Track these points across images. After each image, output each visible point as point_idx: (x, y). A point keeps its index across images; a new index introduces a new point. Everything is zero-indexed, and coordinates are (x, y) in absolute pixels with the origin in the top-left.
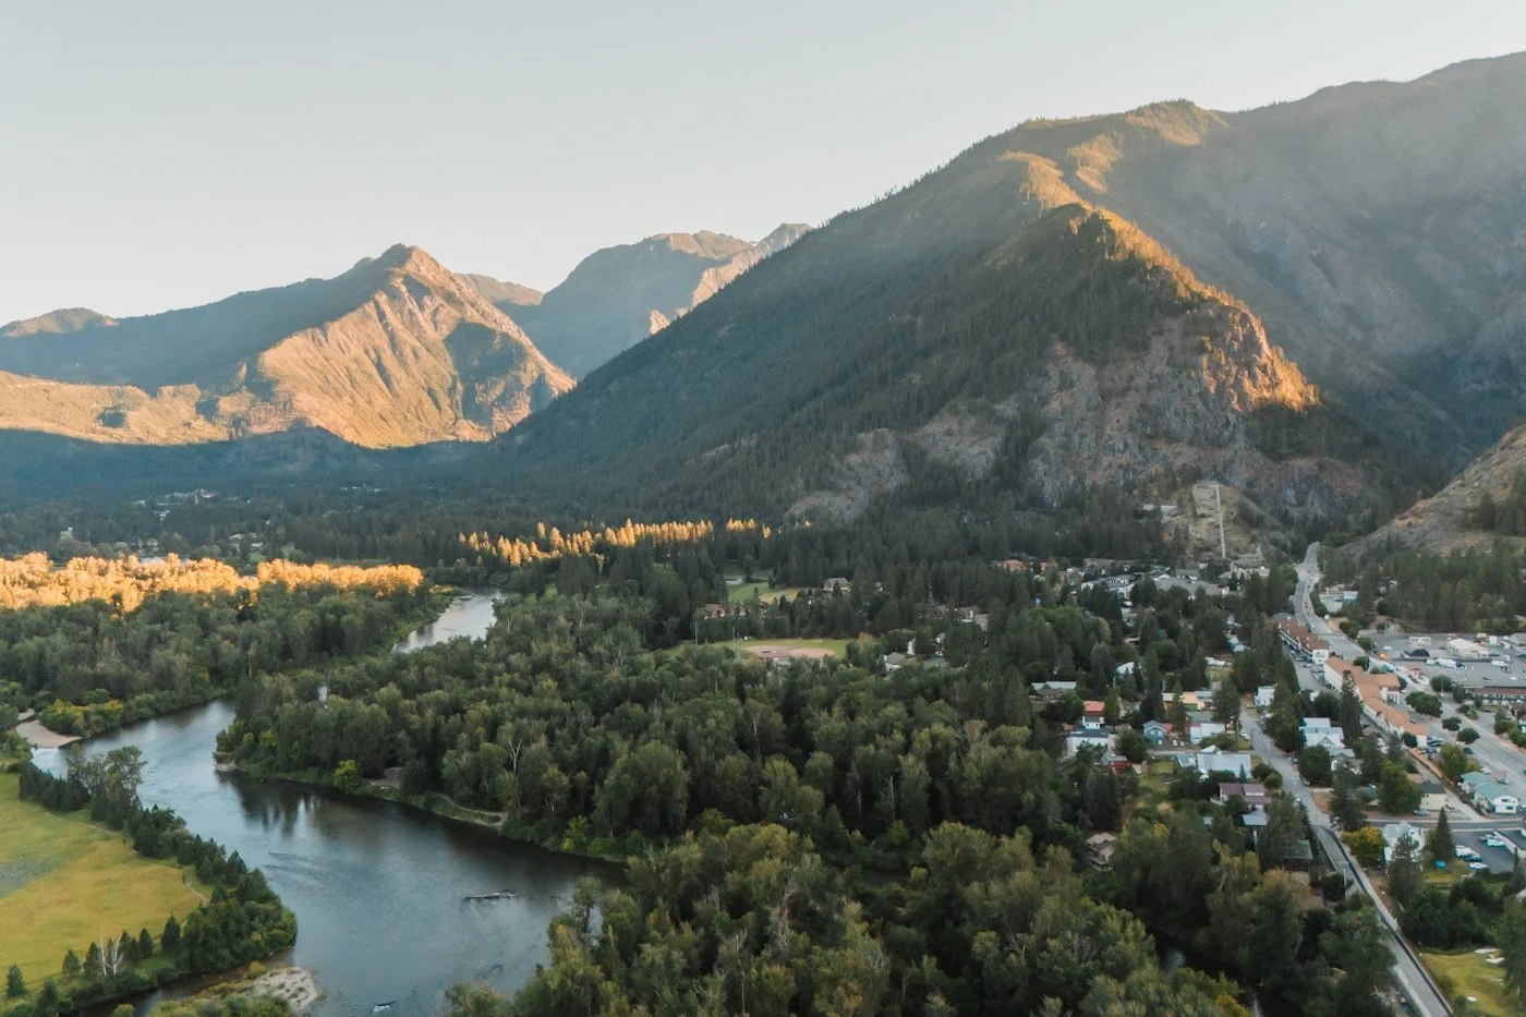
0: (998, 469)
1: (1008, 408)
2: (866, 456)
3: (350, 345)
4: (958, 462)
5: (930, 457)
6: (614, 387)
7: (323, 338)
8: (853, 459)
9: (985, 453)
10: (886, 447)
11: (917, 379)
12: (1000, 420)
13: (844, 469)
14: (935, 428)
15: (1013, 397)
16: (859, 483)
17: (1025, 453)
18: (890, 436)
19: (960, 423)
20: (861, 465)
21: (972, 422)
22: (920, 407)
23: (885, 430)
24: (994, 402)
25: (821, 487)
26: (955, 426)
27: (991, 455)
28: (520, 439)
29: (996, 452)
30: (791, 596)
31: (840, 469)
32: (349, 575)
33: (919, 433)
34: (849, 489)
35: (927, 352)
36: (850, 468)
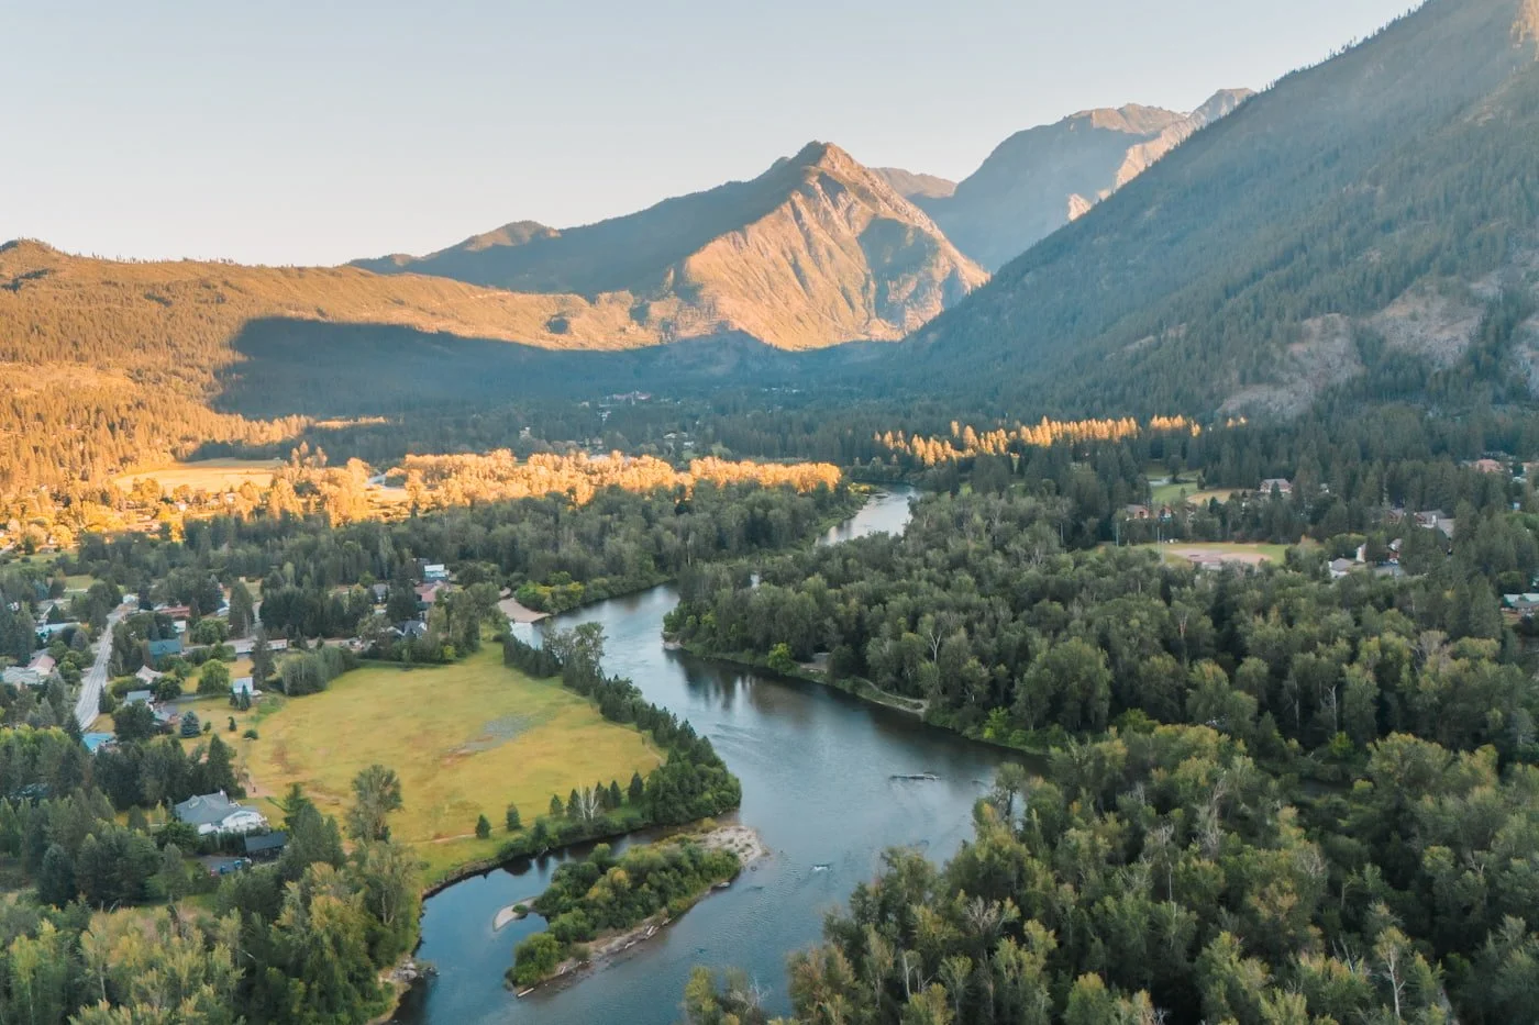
0: (1473, 357)
1: (1488, 287)
2: (1312, 345)
3: (768, 247)
4: (1423, 350)
5: (1389, 345)
6: (1029, 279)
7: (743, 242)
8: (1297, 348)
9: (1457, 339)
10: (1337, 334)
11: (1375, 256)
12: (1475, 301)
13: (1287, 360)
14: (1396, 311)
15: (1495, 273)
16: (1304, 375)
17: (1508, 337)
18: (1340, 321)
19: (1427, 306)
20: (1306, 356)
21: (1440, 304)
22: (1378, 290)
23: (1336, 315)
24: (1470, 279)
25: (1259, 379)
26: (1421, 309)
27: (1465, 341)
28: (932, 337)
29: (1470, 337)
30: (1223, 497)
31: (1282, 361)
32: (773, 473)
33: (1376, 318)
34: (1292, 381)
35: (1388, 226)
36: (1293, 359)
